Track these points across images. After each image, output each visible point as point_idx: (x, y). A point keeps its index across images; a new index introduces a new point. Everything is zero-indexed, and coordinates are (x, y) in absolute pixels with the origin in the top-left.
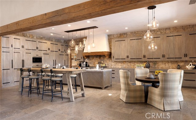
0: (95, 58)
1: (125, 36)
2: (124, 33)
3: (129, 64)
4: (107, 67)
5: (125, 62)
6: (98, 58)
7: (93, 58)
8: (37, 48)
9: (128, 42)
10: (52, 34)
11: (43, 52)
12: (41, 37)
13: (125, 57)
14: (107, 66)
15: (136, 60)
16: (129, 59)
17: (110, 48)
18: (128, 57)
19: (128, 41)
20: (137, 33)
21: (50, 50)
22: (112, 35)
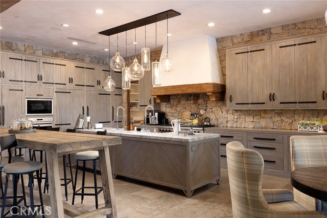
0: (183, 102)
1: (265, 38)
2: (262, 31)
3: (277, 119)
4: (214, 126)
5: (265, 111)
6: (192, 102)
7: (179, 102)
8: (40, 78)
9: (274, 54)
10: (75, 43)
11: (55, 88)
12: (55, 51)
13: (264, 97)
14: (215, 123)
15: (298, 107)
16: (276, 105)
17: (223, 75)
18: (272, 97)
19: (274, 50)
20: (300, 26)
21: (75, 82)
22: (227, 37)
